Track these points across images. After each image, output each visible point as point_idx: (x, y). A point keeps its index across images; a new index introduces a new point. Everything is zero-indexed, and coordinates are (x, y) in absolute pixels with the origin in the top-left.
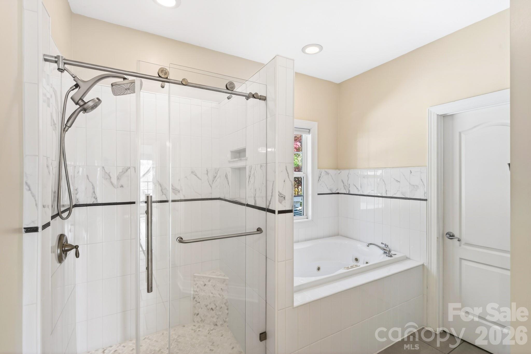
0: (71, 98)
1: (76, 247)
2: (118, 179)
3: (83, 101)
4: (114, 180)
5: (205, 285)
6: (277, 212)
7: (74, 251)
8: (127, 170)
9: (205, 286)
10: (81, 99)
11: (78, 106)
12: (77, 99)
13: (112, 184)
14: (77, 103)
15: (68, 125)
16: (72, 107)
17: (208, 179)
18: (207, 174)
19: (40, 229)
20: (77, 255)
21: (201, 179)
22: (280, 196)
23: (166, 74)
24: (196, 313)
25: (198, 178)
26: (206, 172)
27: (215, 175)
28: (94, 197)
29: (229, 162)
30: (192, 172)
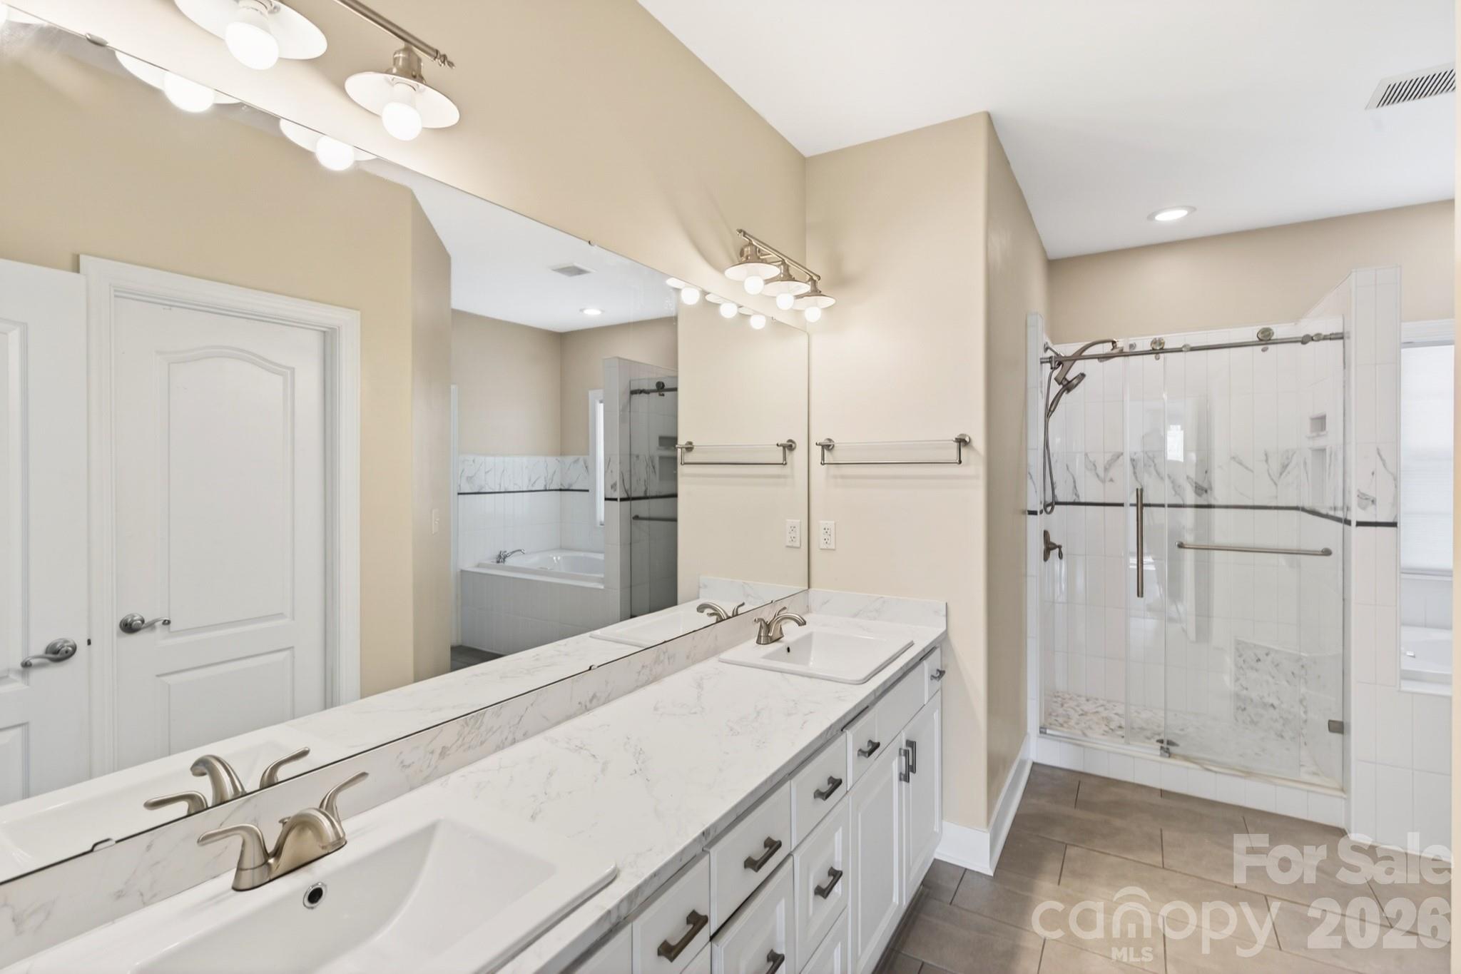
0: (1055, 379)
1: (1060, 547)
2: (1106, 470)
3: (1066, 379)
4: (1101, 471)
5: (1259, 660)
6: (1354, 523)
7: (1057, 550)
8: (1118, 457)
9: (1259, 663)
10: (1065, 378)
11: (1061, 386)
12: (1060, 379)
13: (1098, 476)
14: (1060, 384)
15: (1052, 409)
16: (1056, 388)
17: (1268, 470)
18: (1267, 461)
19: (1039, 513)
20: (1061, 556)
21: (1252, 471)
22: (1361, 498)
23: (1160, 344)
24: (1240, 707)
25: (1247, 468)
26: (1264, 458)
27: (1286, 463)
28: (1076, 494)
29: (1309, 438)
30: (1233, 458)
